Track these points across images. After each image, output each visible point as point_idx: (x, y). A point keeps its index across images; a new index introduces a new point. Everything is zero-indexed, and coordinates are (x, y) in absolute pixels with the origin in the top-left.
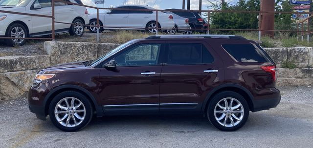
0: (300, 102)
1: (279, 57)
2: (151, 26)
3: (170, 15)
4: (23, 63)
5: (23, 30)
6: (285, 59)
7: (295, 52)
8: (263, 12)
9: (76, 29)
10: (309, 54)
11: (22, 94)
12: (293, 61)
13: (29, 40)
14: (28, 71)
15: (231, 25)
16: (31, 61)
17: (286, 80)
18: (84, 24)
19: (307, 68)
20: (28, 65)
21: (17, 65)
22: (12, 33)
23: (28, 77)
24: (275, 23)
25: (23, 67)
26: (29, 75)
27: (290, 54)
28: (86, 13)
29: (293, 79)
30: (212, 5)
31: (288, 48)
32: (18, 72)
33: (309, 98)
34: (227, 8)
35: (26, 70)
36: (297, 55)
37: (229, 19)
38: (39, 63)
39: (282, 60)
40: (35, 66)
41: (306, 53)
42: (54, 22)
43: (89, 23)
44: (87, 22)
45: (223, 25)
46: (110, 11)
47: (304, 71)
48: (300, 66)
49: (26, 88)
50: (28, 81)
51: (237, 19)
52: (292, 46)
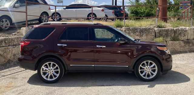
0: (182, 63)
1: (169, 34)
2: (90, 16)
3: (102, 9)
4: (7, 41)
5: (8, 21)
6: (173, 35)
7: (179, 30)
8: (160, 6)
9: (43, 19)
10: (188, 31)
11: (6, 61)
12: (178, 36)
13: (13, 27)
14: (10, 47)
15: (142, 14)
16: (12, 41)
17: (174, 48)
18: (48, 16)
19: (187, 41)
20: (10, 43)
21: (3, 43)
22: (1, 23)
23: (10, 51)
24: (168, 13)
25: (7, 44)
26: (11, 49)
27: (176, 32)
28: (50, 9)
29: (178, 48)
30: (130, 2)
31: (174, 28)
32: (3, 48)
33: (188, 60)
34: (139, 4)
35: (9, 46)
36: (181, 32)
37: (140, 11)
38: (17, 41)
39: (171, 36)
40: (15, 43)
41: (186, 31)
42: (27, 15)
43: (51, 15)
44: (50, 15)
45: (137, 14)
46: (65, 7)
47: (185, 42)
48: (182, 39)
49: (9, 57)
50: (10, 53)
51: (145, 10)
52: (177, 27)
